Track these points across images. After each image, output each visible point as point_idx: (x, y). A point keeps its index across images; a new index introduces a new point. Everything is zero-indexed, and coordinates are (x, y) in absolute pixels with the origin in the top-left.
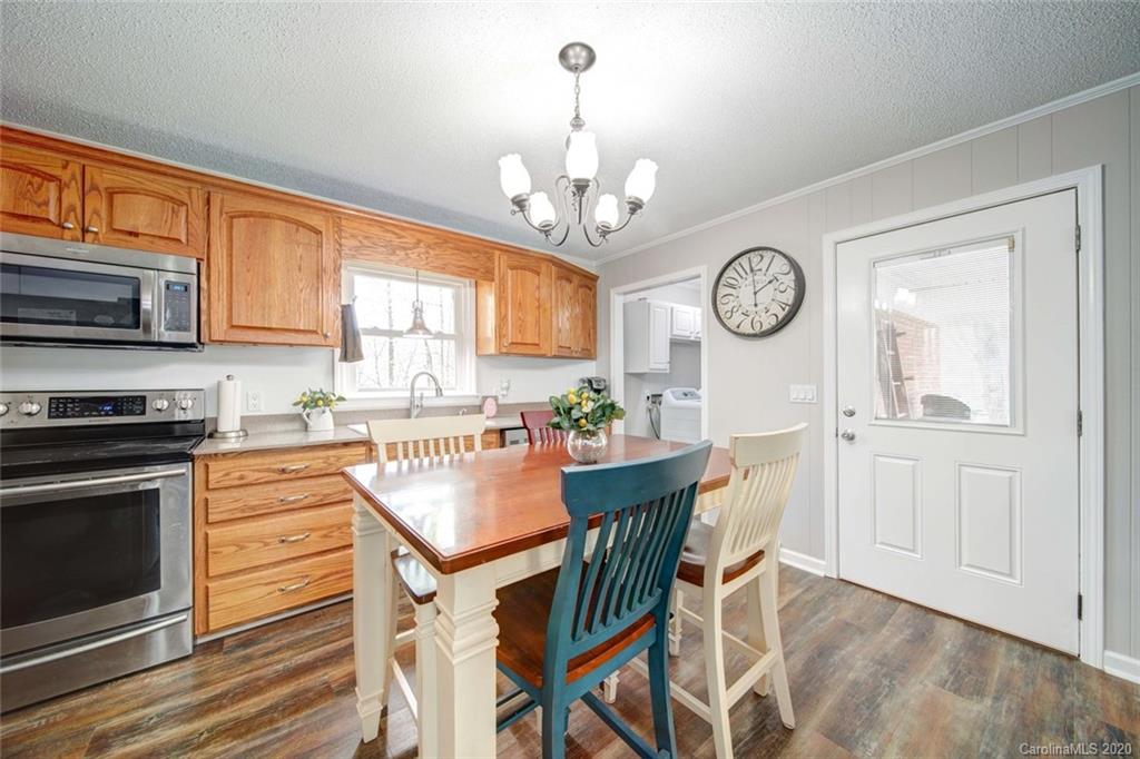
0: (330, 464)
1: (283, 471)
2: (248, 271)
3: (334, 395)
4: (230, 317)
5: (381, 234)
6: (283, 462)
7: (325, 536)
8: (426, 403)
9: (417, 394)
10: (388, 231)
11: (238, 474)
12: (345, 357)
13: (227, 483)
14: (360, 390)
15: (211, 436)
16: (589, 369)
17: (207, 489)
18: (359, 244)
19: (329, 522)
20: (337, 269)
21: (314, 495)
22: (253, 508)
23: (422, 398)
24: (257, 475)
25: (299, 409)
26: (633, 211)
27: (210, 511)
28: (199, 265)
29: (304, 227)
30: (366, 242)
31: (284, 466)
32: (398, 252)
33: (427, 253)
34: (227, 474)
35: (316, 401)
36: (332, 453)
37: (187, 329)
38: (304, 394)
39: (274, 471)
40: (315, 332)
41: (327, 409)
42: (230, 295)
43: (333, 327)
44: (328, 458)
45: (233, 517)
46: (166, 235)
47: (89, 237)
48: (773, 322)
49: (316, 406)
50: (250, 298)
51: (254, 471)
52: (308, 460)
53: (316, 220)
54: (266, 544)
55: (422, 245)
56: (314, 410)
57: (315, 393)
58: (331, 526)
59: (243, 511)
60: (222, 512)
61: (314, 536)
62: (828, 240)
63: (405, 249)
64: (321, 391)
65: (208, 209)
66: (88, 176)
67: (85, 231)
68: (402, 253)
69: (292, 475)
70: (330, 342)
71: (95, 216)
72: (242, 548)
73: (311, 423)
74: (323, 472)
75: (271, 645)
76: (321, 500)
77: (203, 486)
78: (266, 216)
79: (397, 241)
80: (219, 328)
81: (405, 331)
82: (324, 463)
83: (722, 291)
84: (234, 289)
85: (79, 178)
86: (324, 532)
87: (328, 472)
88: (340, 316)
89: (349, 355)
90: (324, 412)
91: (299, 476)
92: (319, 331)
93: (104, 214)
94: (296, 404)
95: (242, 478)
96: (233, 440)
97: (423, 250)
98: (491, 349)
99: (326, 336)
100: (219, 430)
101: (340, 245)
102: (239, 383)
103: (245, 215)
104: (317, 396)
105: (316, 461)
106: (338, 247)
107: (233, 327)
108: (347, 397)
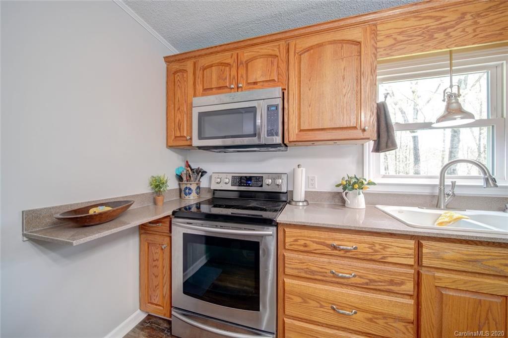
0: (376, 251)
1: (335, 248)
2: (310, 89)
3: (365, 180)
4: (299, 125)
5: (418, 23)
6: (334, 240)
7: (371, 320)
8: (457, 191)
9: (448, 182)
10: (425, 18)
11: (302, 242)
12: (378, 149)
13: (296, 247)
14: (384, 177)
15: (290, 203)
17: (284, 248)
18: (393, 42)
19: (379, 308)
20: (373, 71)
21: (360, 277)
22: (313, 272)
24: (315, 246)
25: (340, 189)
27: (286, 265)
28: (283, 93)
29: (346, 43)
30: (400, 38)
31: (335, 243)
32: (436, 35)
33: (476, 23)
34: (296, 240)
35: (353, 184)
36: (378, 240)
37: (277, 134)
38: (343, 179)
39: (328, 246)
40: (355, 128)
41: (361, 191)
42: (300, 109)
43: (370, 123)
44: (373, 244)
45: (300, 274)
46: (268, 79)
47: (240, 89)
49: (353, 188)
50: (310, 109)
51: (313, 242)
52: (355, 242)
53: (356, 34)
54: (322, 306)
55: (468, 17)
56: (350, 192)
57: (351, 178)
58: (376, 313)
59: (306, 272)
60: (293, 269)
61: (360, 315)
64: (355, 177)
65: (288, 55)
66: (239, 58)
67: (238, 88)
68: (440, 36)
69: (341, 253)
70: (366, 135)
71: (242, 78)
72: (305, 302)
73: (348, 201)
74: (369, 257)
76: (367, 284)
77: (282, 247)
80: (293, 134)
82: (369, 248)
84: (301, 104)
86: (370, 316)
87: (373, 257)
88: (375, 111)
89: (383, 144)
90: (359, 194)
91: (348, 254)
92: (358, 127)
93: (245, 76)
94: (338, 186)
95: (305, 246)
96: (301, 207)
97: (469, 23)
99: (364, 130)
100: (294, 200)
101: (376, 49)
102: (304, 169)
103: (308, 50)
104: (353, 180)
105: (363, 245)
106: (374, 51)
107: (301, 131)
108: (376, 182)
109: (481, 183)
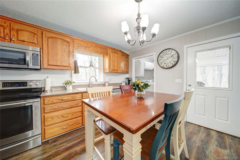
0: (73, 98)
1: (62, 100)
2: (52, 51)
3: (72, 82)
4: (48, 63)
5: (83, 43)
6: (62, 98)
7: (72, 115)
8: (93, 83)
9: (91, 81)
10: (85, 43)
11: (52, 101)
12: (75, 73)
13: (49, 103)
14: (78, 80)
15: (43, 91)
16: (127, 76)
17: (44, 104)
18: (78, 46)
19: (73, 112)
20: (73, 52)
21: (70, 105)
22: (55, 109)
23: (92, 82)
24: (56, 101)
25: (64, 85)
26: (153, 37)
27: (45, 110)
28: (40, 49)
29: (65, 41)
30: (80, 45)
31: (62, 99)
32: (87, 48)
33: (94, 48)
34: (49, 101)
36: (74, 95)
38: (65, 81)
39: (60, 100)
40: (68, 67)
41: (71, 85)
42: (48, 57)
43: (73, 66)
44: (73, 96)
45: (51, 111)
46: (32, 42)
47: (12, 41)
48: (172, 65)
49: (68, 84)
50: (53, 58)
51: (55, 100)
52: (68, 97)
53: (68, 40)
54: (59, 117)
55: (92, 46)
56: (68, 85)
57: (68, 81)
58: (74, 113)
59: (53, 110)
60: (48, 110)
61: (70, 115)
62: (185, 47)
63: (89, 47)
64: (69, 81)
65: (42, 36)
66: (11, 26)
67: (11, 40)
68: (88, 48)
69: (65, 101)
70: (72, 69)
71: (13, 36)
72: (53, 118)
73: (67, 88)
74: (72, 100)
75: (61, 141)
76: (71, 107)
77: (43, 104)
78: (56, 38)
79: (87, 45)
80: (45, 66)
81: (88, 67)
82: (72, 98)
83: (159, 58)
84: (49, 56)
85: (9, 26)
86: (72, 114)
87: (73, 100)
88: (74, 63)
89: (76, 72)
90: (70, 85)
91: (66, 101)
92: (69, 66)
93: (16, 36)
94: (63, 84)
95: (52, 102)
96: (49, 92)
97: (93, 48)
98: (108, 71)
99: (71, 68)
100: (45, 90)
101: (74, 46)
102: (50, 79)
103: (51, 38)
104: (68, 82)
105: (70, 97)
106: (73, 46)
107: (49, 65)
108: (75, 82)
109: (95, 81)
